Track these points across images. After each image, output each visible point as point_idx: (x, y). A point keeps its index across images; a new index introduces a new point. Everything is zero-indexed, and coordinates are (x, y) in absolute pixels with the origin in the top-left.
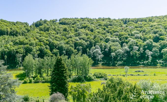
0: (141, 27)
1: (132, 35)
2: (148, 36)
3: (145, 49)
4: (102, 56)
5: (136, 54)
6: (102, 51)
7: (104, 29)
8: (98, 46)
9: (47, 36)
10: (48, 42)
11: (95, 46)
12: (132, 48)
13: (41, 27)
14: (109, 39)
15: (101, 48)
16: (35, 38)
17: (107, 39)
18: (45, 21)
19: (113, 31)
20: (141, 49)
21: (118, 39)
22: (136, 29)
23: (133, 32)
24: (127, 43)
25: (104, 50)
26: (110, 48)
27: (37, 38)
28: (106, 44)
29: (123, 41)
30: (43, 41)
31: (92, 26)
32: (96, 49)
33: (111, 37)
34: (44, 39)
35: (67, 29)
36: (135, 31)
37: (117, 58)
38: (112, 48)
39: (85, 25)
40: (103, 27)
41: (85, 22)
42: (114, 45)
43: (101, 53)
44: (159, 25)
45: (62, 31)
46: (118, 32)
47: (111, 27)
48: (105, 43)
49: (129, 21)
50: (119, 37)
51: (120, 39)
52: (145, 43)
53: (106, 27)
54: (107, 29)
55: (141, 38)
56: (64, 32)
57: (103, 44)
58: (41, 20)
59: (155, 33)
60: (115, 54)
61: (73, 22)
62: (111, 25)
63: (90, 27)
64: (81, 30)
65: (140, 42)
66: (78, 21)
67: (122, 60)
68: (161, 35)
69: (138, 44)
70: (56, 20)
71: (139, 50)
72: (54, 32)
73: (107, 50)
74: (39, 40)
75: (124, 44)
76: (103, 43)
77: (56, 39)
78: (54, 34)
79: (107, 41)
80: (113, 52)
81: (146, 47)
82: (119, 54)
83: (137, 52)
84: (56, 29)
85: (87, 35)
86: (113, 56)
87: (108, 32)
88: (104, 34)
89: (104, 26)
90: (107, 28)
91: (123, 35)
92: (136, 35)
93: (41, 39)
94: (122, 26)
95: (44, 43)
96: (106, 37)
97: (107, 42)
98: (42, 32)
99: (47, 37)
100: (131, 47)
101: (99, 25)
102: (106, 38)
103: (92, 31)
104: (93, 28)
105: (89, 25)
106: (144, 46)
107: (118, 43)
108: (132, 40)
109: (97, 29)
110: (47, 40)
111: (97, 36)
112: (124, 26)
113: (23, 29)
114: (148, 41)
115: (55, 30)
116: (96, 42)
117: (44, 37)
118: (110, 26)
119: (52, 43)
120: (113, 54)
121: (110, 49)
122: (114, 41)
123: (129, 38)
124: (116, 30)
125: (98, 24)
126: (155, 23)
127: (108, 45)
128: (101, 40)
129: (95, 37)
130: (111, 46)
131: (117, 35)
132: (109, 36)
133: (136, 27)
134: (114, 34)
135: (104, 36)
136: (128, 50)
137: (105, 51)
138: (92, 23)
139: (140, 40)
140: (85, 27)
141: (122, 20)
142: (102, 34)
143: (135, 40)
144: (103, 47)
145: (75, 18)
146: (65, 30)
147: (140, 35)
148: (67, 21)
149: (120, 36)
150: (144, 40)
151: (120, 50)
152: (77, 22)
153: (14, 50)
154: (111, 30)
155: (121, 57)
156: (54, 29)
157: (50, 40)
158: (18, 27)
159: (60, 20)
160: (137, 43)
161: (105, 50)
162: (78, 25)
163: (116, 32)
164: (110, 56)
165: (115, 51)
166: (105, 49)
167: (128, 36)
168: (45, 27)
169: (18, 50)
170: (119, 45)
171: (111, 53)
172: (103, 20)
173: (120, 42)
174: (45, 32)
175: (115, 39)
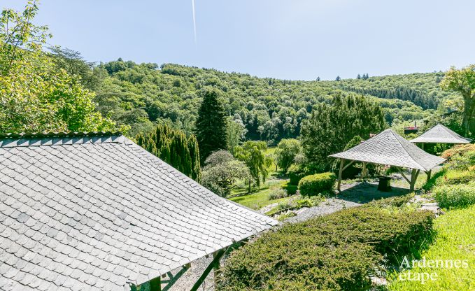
0: (290, 91)
1: (281, 101)
2: (300, 104)
3: (299, 121)
4: (246, 130)
5: (290, 128)
6: (244, 123)
7: (244, 90)
8: (239, 115)
9: (140, 91)
10: (142, 103)
11: (232, 115)
12: (285, 119)
13: (121, 73)
14: (252, 105)
15: (243, 119)
17: (249, 105)
18: (130, 65)
19: (256, 93)
20: (295, 120)
21: (265, 106)
22: (284, 93)
23: (282, 98)
24: (277, 112)
25: (248, 122)
26: (256, 119)
28: (249, 112)
30: (132, 101)
31: (225, 84)
32: (236, 120)
33: (255, 102)
35: (181, 83)
36: (285, 96)
37: (266, 134)
38: (259, 118)
39: (213, 80)
40: (242, 87)
41: (210, 75)
42: (260, 114)
43: (244, 126)
44: (310, 90)
45: (171, 86)
47: (253, 88)
49: (274, 82)
50: (265, 103)
51: (267, 106)
52: (298, 113)
54: (247, 90)
55: (292, 106)
56: (175, 87)
57: (245, 112)
58: (120, 60)
59: (307, 100)
60: (263, 128)
61: (191, 73)
62: (252, 85)
63: (222, 84)
64: (208, 87)
65: (293, 112)
66: (199, 72)
67: (273, 137)
68: (313, 104)
69: (291, 114)
70: (156, 66)
71: (292, 123)
72: (154, 85)
73: (251, 121)
74: (121, 98)
75: (273, 113)
77: (161, 100)
78: (154, 88)
79: (250, 107)
80: (260, 124)
81: (300, 118)
82: (269, 129)
83: (292, 126)
86: (260, 131)
87: (250, 95)
88: (245, 96)
90: (248, 88)
91: (270, 101)
92: (286, 101)
93: (126, 96)
94: (267, 88)
95: (136, 103)
96: (247, 101)
97: (250, 110)
98: (125, 83)
99: (141, 94)
100: (282, 117)
101: (235, 83)
102: (248, 103)
103: (225, 90)
104: (227, 86)
105: (219, 81)
106: (298, 117)
107: (265, 111)
108: (283, 108)
110: (141, 100)
111: (235, 99)
112: (270, 87)
114: (301, 110)
115: (156, 83)
116: (234, 109)
117: (131, 93)
119: (154, 105)
120: (261, 128)
121: (256, 121)
122: (259, 109)
123: (279, 106)
126: (305, 88)
127: (253, 113)
128: (241, 105)
129: (231, 100)
130: (256, 116)
131: (263, 100)
132: (252, 101)
133: (285, 91)
135: (244, 100)
136: (280, 121)
137: (249, 124)
138: (224, 79)
139: (292, 108)
140: (213, 84)
141: (266, 79)
142: (242, 96)
143: (287, 108)
144: (246, 116)
145: (193, 67)
146: (177, 84)
147: (291, 101)
148: (178, 70)
150: (297, 109)
151: (270, 122)
152: (197, 73)
154: (253, 92)
155: (271, 133)
156: (155, 81)
157: (149, 99)
159: (162, 67)
160: (289, 113)
162: (200, 79)
163: (260, 95)
164: (257, 131)
165: (263, 124)
166: (248, 120)
167: (278, 103)
168: (132, 75)
170: (268, 115)
171: (258, 126)
173: (268, 110)
174: (134, 84)
175: (260, 105)
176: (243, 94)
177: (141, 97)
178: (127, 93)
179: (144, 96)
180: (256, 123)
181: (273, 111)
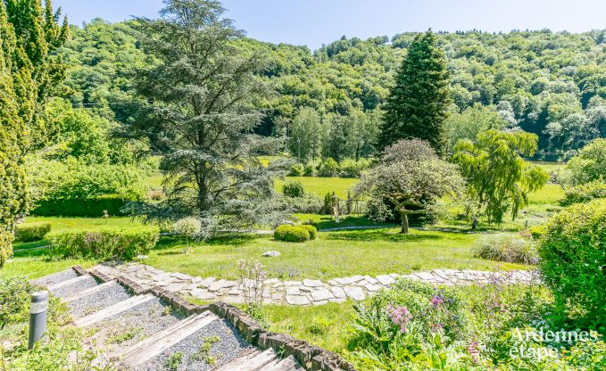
4: (518, 129)
6: (517, 117)
7: (529, 59)
8: (509, 103)
9: (358, 75)
10: (359, 90)
11: (495, 102)
13: (342, 54)
14: (542, 85)
15: (516, 109)
16: (324, 79)
17: (535, 85)
18: (354, 42)
19: (558, 63)
21: (573, 84)
24: (603, 96)
25: (525, 116)
26: (545, 109)
27: (331, 81)
28: (533, 98)
29: (592, 90)
30: (346, 87)
31: (492, 52)
32: (501, 112)
33: (552, 80)
34: (350, 82)
37: (563, 139)
38: (552, 109)
39: (470, 49)
40: (526, 54)
41: (468, 40)
42: (558, 100)
43: (516, 123)
45: (400, 64)
46: (573, 65)
47: (551, 54)
48: (531, 95)
50: (576, 81)
51: (581, 86)
53: (533, 54)
54: (538, 59)
57: (523, 99)
58: (343, 38)
60: (560, 127)
62: (553, 48)
63: (485, 53)
64: (459, 60)
66: (448, 38)
67: (581, 145)
70: (385, 39)
72: (378, 66)
73: (533, 115)
74: (336, 85)
75: (592, 99)
76: (524, 97)
77: (382, 85)
78: (377, 70)
79: (536, 89)
80: (553, 119)
82: (573, 129)
84: (384, 59)
85: (474, 73)
86: (551, 133)
87: (542, 67)
88: (530, 70)
89: (528, 51)
90: (539, 55)
91: (589, 75)
93: (341, 82)
94: (588, 50)
95: (350, 91)
96: (533, 79)
97: (535, 94)
98: (343, 66)
99: (358, 78)
101: (513, 48)
102: (533, 82)
103: (490, 62)
104: (495, 56)
105: (481, 48)
107: (572, 95)
109: (508, 57)
110: (357, 86)
111: (506, 76)
112: (597, 48)
113: (294, 60)
115: (381, 62)
116: (501, 93)
117: (349, 78)
118: (547, 50)
119: (372, 92)
120: (554, 126)
121: (544, 114)
122: (558, 91)
124: (568, 59)
125: (510, 46)
127: (539, 101)
128: (517, 86)
129: (499, 78)
130: (548, 104)
131: (571, 75)
132: (543, 77)
134: (561, 70)
135: (527, 76)
137: (527, 120)
138: (491, 44)
140: (469, 55)
141: (591, 34)
142: (522, 70)
144: (524, 105)
145: (440, 32)
149: (582, 78)
151: (578, 115)
152: (445, 41)
153: (269, 107)
154: (550, 61)
155: (576, 138)
156: (380, 61)
157: (367, 84)
158: (284, 54)
159: (394, 39)
161: (529, 115)
163: (568, 64)
164: (543, 131)
165: (560, 119)
166: (527, 112)
168: (353, 55)
169: (281, 107)
170: (577, 102)
171: (547, 122)
172: (527, 37)
173: (580, 94)
174: (353, 66)
175: (562, 84)
176: (526, 65)
177: (357, 81)
178: (343, 78)
179: (362, 80)
180: (545, 117)
181: (593, 94)
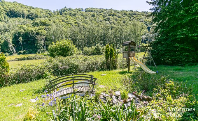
16: (60, 20)
27: (63, 21)
29: (149, 26)
34: (72, 21)
46: (143, 19)
53: (131, 16)
84: (84, 15)
85: (116, 20)
89: (129, 15)
109: (124, 17)
113: (44, 13)
118: (134, 15)
124: (141, 18)
125: (124, 14)
134: (140, 21)
149: (146, 23)
158: (39, 11)
169: (39, 31)
172: (127, 11)
